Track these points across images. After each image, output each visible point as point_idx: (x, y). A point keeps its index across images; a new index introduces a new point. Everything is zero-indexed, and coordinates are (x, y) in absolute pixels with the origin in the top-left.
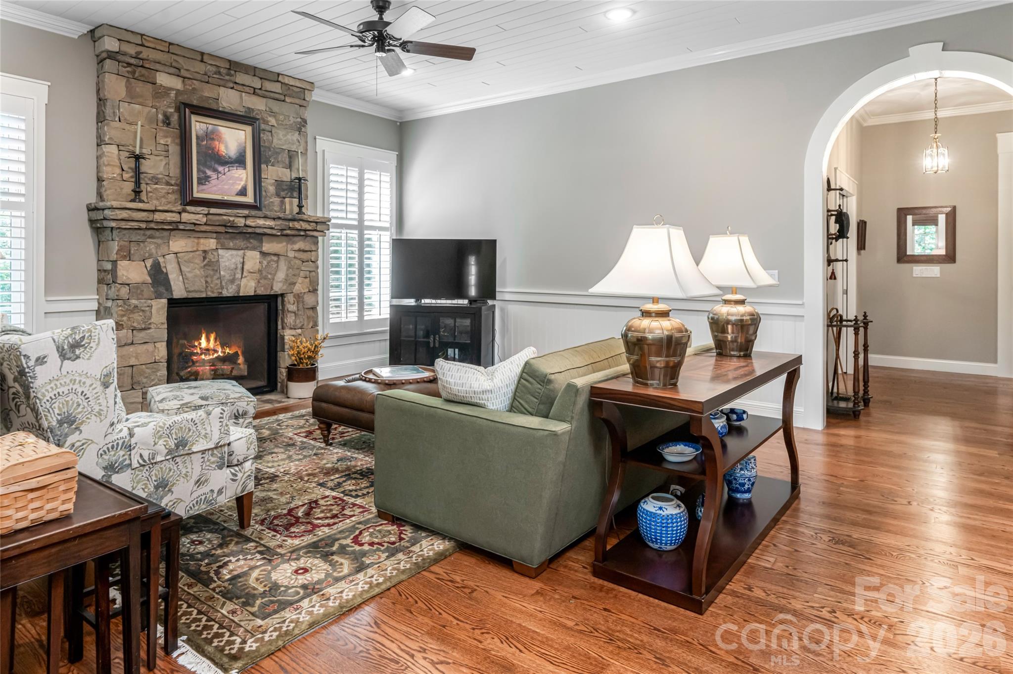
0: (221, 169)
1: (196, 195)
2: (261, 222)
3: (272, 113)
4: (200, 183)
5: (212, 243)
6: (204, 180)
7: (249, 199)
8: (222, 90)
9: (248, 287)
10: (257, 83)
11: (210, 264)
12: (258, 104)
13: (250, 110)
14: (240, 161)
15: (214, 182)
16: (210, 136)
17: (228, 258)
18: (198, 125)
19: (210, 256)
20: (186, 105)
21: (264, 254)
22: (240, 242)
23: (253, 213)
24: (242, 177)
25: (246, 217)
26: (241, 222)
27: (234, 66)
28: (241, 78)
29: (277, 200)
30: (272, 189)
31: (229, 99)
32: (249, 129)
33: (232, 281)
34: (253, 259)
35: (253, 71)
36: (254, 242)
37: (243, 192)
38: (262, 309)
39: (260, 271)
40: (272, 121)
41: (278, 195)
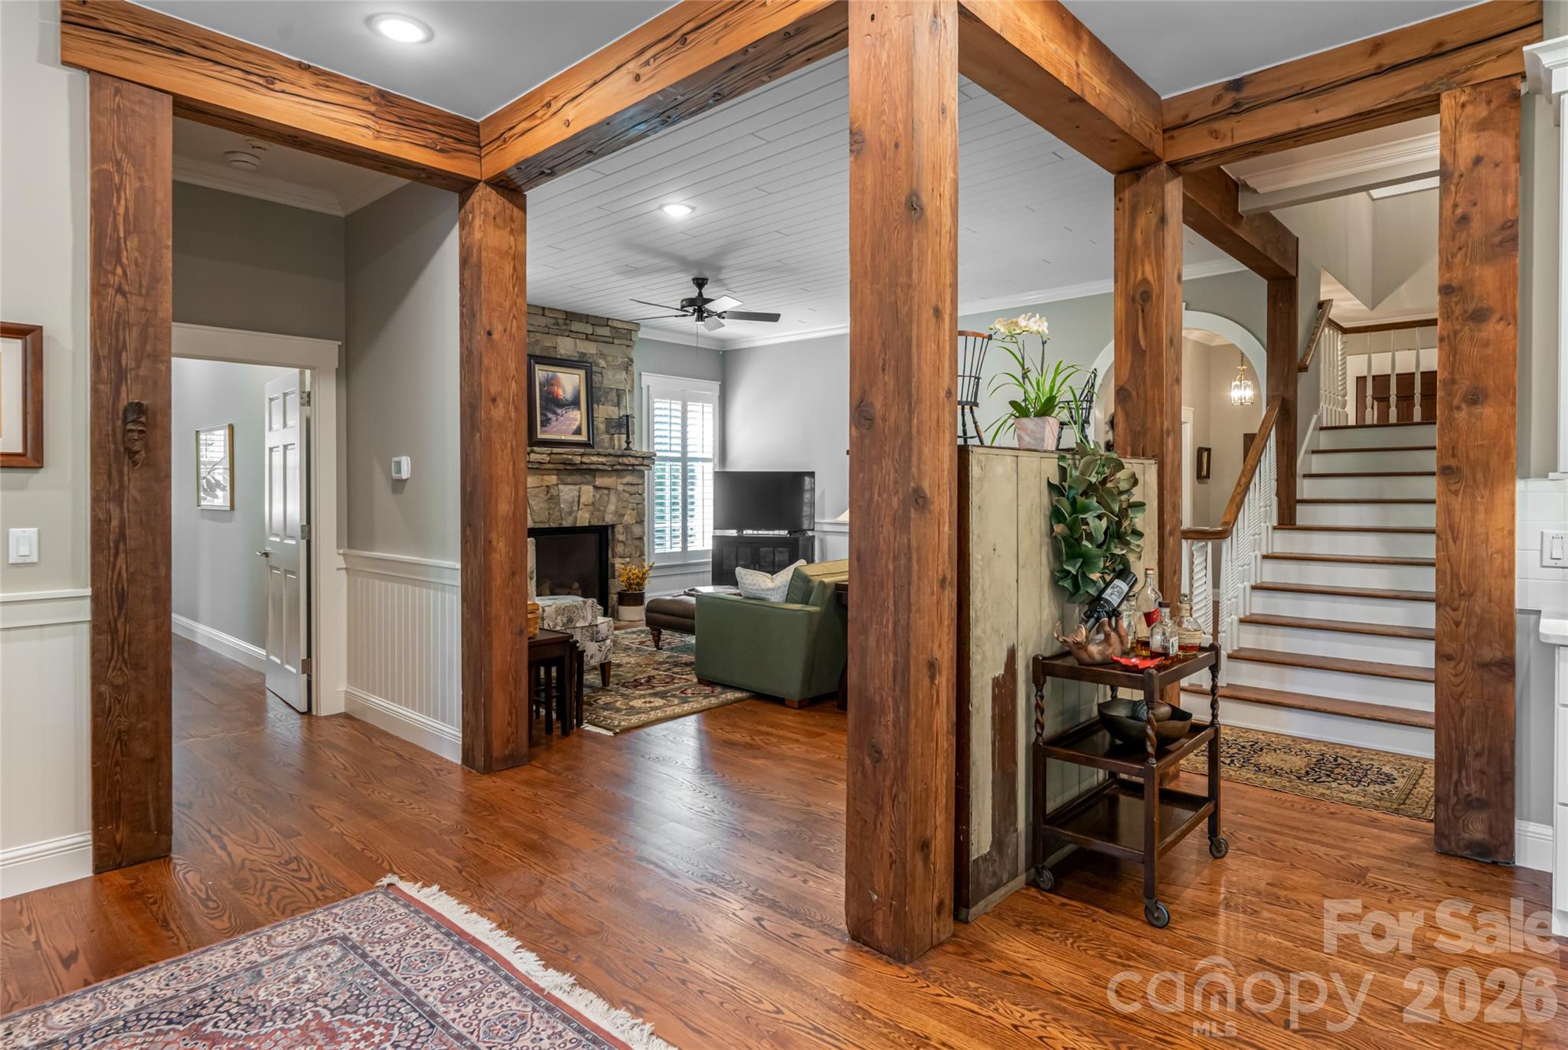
0: (559, 411)
1: (540, 436)
2: (595, 459)
3: (602, 355)
4: (543, 425)
5: (553, 479)
6: (546, 422)
7: (583, 438)
8: (560, 338)
9: (584, 518)
10: (589, 330)
11: (553, 499)
12: (590, 348)
13: (583, 354)
14: (575, 403)
15: (554, 423)
16: (550, 382)
17: (567, 492)
18: (541, 373)
19: (553, 492)
20: (530, 356)
21: (596, 488)
22: (577, 478)
23: (589, 450)
24: (576, 417)
25: (582, 455)
26: (577, 460)
27: (570, 316)
28: (576, 326)
29: (606, 437)
30: (602, 427)
31: (566, 346)
32: (582, 373)
33: (570, 513)
34: (588, 492)
35: (585, 318)
36: (589, 477)
37: (578, 432)
38: (592, 539)
39: (593, 504)
40: (602, 363)
41: (607, 432)
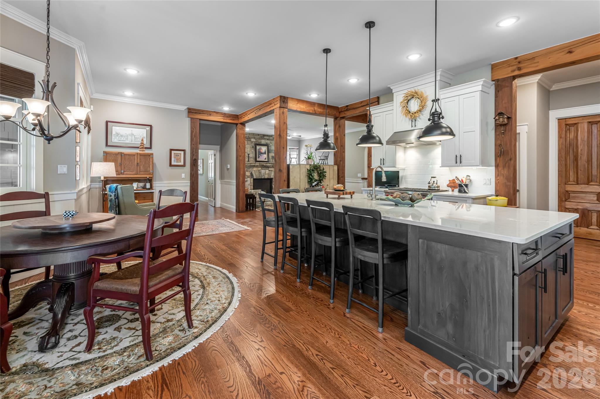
0: (262, 155)
1: (258, 160)
2: (269, 164)
3: (271, 143)
4: (258, 157)
5: (260, 169)
6: (259, 157)
7: (266, 160)
8: (262, 140)
9: (266, 177)
10: (268, 138)
11: (260, 173)
12: (268, 142)
13: (267, 143)
14: (265, 153)
15: (260, 157)
16: (260, 149)
17: (263, 171)
18: (258, 147)
19: (260, 171)
20: (256, 144)
21: (269, 170)
22: (265, 168)
23: (268, 163)
24: (265, 156)
25: (266, 164)
26: (265, 165)
27: (264, 135)
28: (265, 137)
29: (272, 160)
30: (271, 158)
31: (263, 142)
32: (267, 147)
33: (264, 175)
34: (267, 171)
35: (267, 136)
36: (267, 168)
37: (265, 159)
38: (269, 181)
39: (268, 174)
40: (271, 144)
41: (272, 159)
